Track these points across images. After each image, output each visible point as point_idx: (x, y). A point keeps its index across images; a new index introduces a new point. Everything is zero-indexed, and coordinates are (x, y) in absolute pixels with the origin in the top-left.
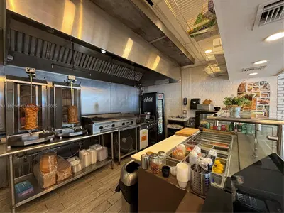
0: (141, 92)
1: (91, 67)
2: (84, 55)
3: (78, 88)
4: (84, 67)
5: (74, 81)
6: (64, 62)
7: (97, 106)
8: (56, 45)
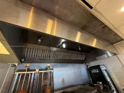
0: (87, 66)
1: (59, 57)
2: (55, 52)
3: (52, 71)
4: (55, 57)
5: (50, 67)
6: (46, 57)
7: (63, 81)
8: (43, 50)
